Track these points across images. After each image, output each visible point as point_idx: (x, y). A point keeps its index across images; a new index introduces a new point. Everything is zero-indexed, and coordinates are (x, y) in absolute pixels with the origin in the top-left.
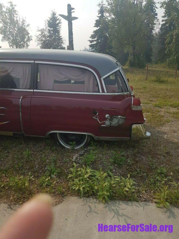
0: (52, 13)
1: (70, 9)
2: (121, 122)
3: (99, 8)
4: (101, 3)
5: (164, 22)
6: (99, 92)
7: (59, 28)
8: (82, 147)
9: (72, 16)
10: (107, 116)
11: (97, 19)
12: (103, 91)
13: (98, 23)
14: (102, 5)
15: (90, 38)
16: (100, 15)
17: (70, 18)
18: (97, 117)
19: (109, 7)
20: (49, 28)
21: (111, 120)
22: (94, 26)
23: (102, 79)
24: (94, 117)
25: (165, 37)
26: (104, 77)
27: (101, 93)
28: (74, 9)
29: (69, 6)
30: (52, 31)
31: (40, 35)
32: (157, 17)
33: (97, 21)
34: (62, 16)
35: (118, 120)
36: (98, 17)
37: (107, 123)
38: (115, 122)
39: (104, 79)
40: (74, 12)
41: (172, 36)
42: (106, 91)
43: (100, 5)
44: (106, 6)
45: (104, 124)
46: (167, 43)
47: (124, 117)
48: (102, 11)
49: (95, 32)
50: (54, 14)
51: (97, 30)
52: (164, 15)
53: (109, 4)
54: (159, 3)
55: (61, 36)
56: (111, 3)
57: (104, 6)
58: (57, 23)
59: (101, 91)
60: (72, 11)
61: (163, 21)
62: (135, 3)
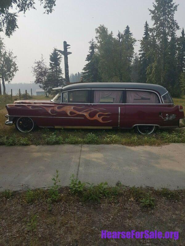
0: (54, 49)
1: (66, 45)
2: (174, 118)
3: (90, 45)
4: (91, 41)
5: (141, 56)
6: (160, 103)
7: (59, 62)
8: (152, 133)
9: (68, 51)
10: (167, 115)
11: (88, 54)
12: (162, 103)
13: (89, 58)
14: (93, 42)
15: (83, 70)
16: (91, 51)
17: (66, 53)
18: (161, 116)
19: (99, 44)
20: (51, 62)
21: (169, 117)
22: (86, 60)
23: (161, 96)
24: (160, 116)
25: (146, 69)
26: (163, 96)
27: (161, 104)
28: (70, 45)
29: (65, 43)
30: (53, 64)
31: (36, 66)
32: (134, 51)
33: (88, 56)
34: (60, 51)
35: (173, 117)
36: (90, 52)
37: (167, 118)
38: (171, 118)
39: (163, 97)
40: (70, 48)
41: (152, 67)
42: (164, 103)
43: (90, 42)
44: (95, 43)
45: (165, 119)
46: (147, 74)
47: (176, 115)
48: (92, 47)
49: (87, 65)
50: (55, 50)
51: (89, 63)
52: (140, 49)
53: (99, 42)
54: (139, 41)
55: (62, 69)
56: (100, 41)
57: (94, 43)
58: (58, 57)
59: (161, 102)
60: (68, 47)
61: (140, 54)
62: (121, 41)
